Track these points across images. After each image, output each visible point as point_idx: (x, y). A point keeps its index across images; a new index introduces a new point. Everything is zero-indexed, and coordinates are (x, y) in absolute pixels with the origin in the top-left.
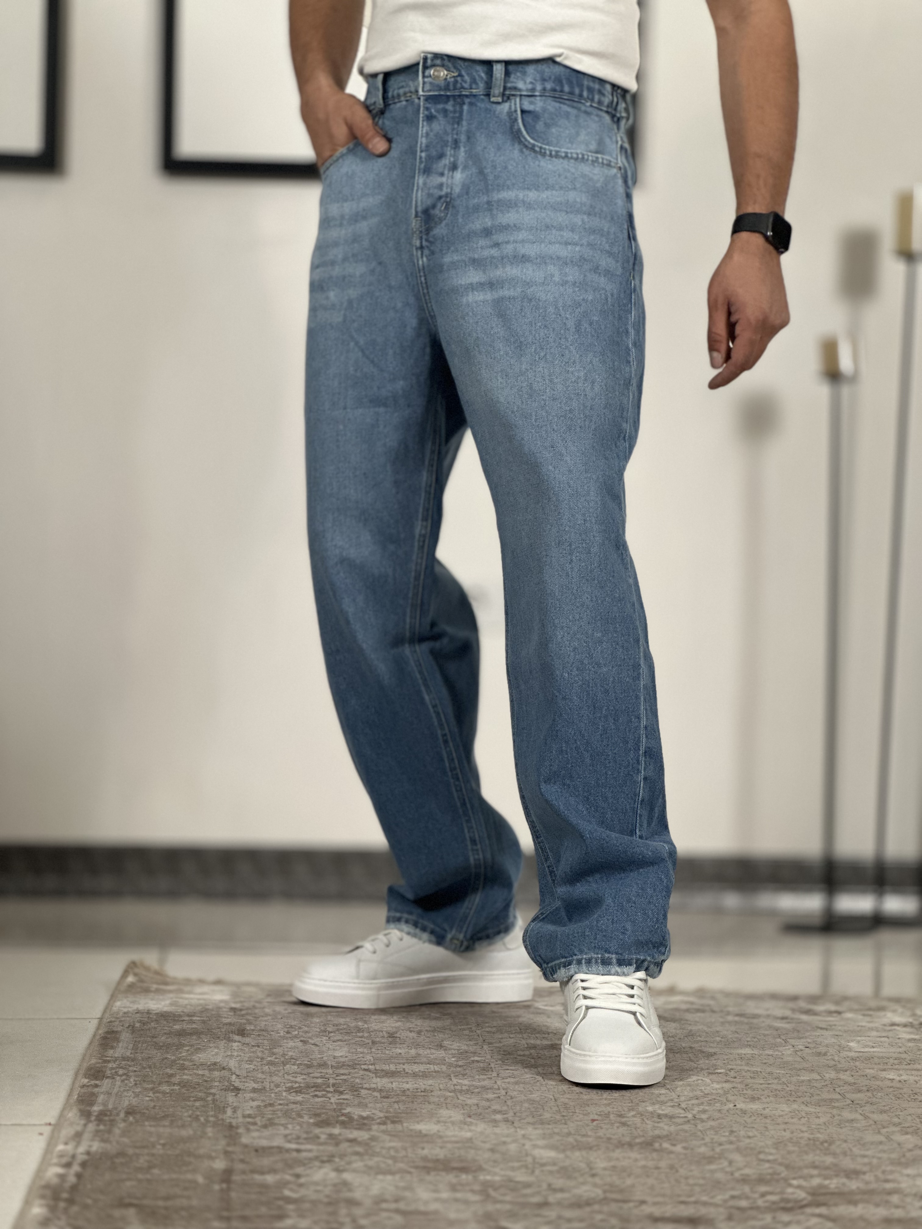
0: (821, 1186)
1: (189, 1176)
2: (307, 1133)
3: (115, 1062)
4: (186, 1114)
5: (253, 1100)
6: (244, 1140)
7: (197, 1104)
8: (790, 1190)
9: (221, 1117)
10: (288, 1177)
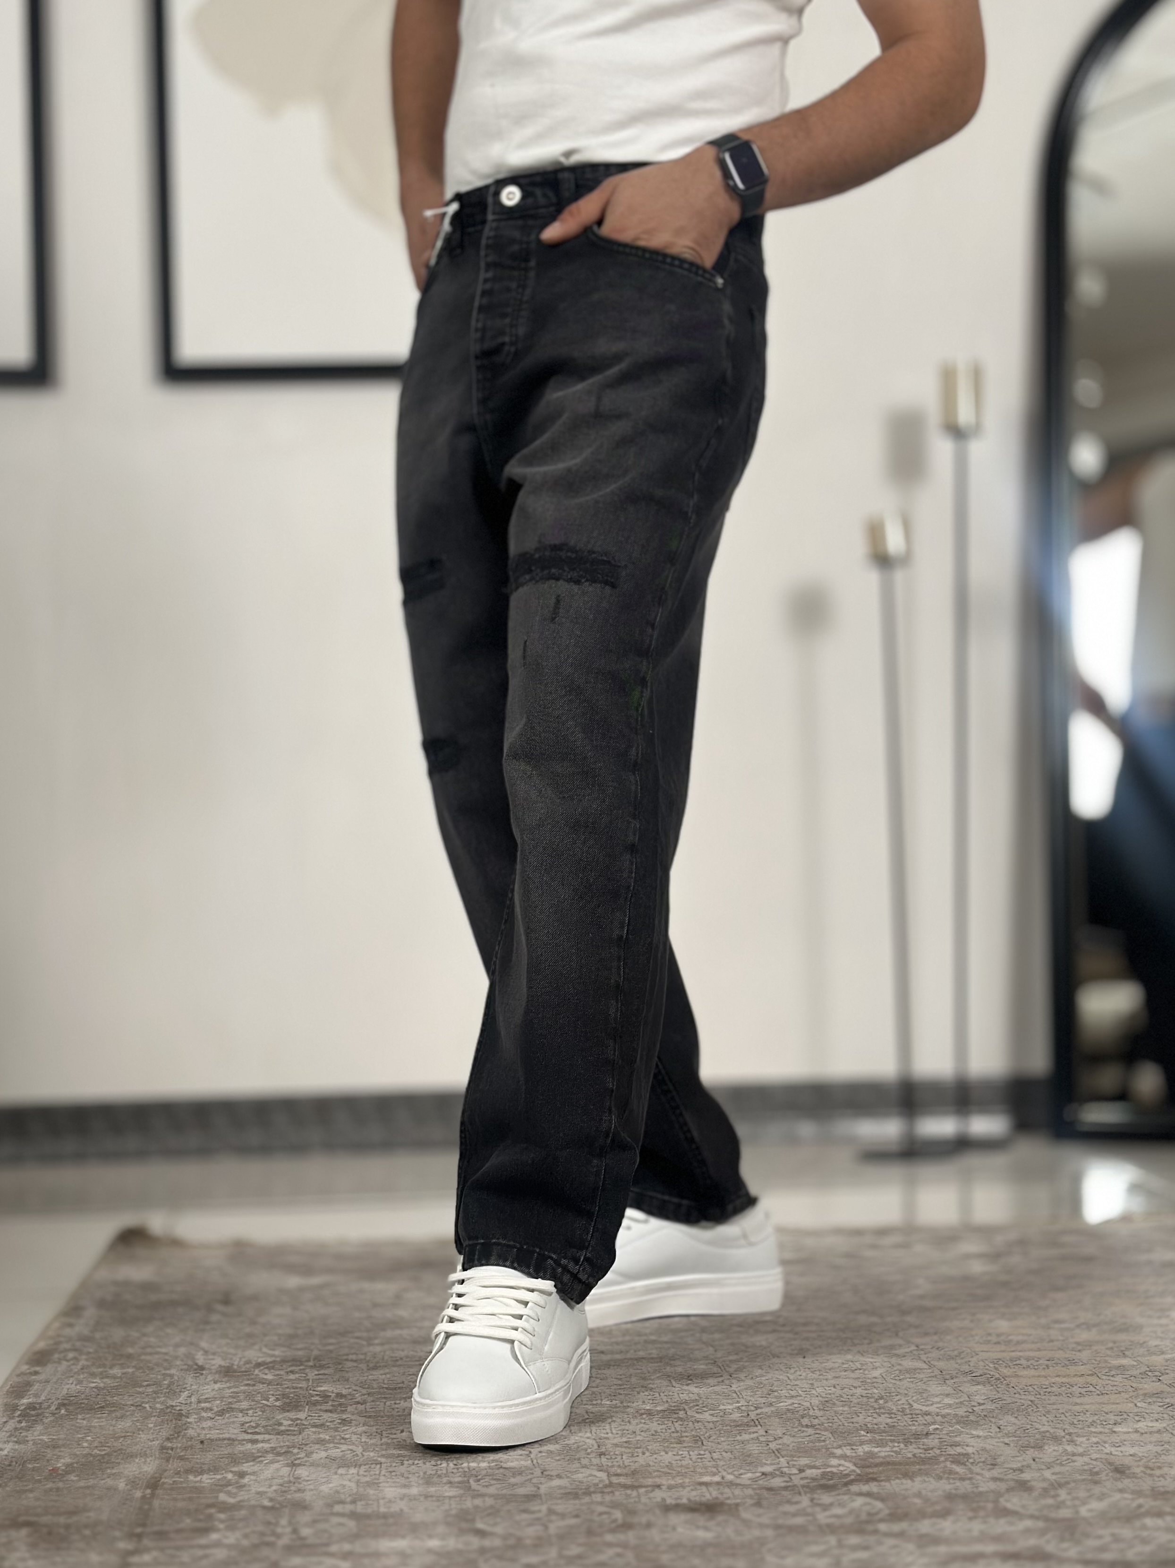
1: (110, 1482)
2: (268, 1419)
3: (67, 1342)
4: (130, 1403)
5: (215, 1382)
6: (191, 1432)
7: (150, 1390)
9: (171, 1403)
10: (230, 1476)
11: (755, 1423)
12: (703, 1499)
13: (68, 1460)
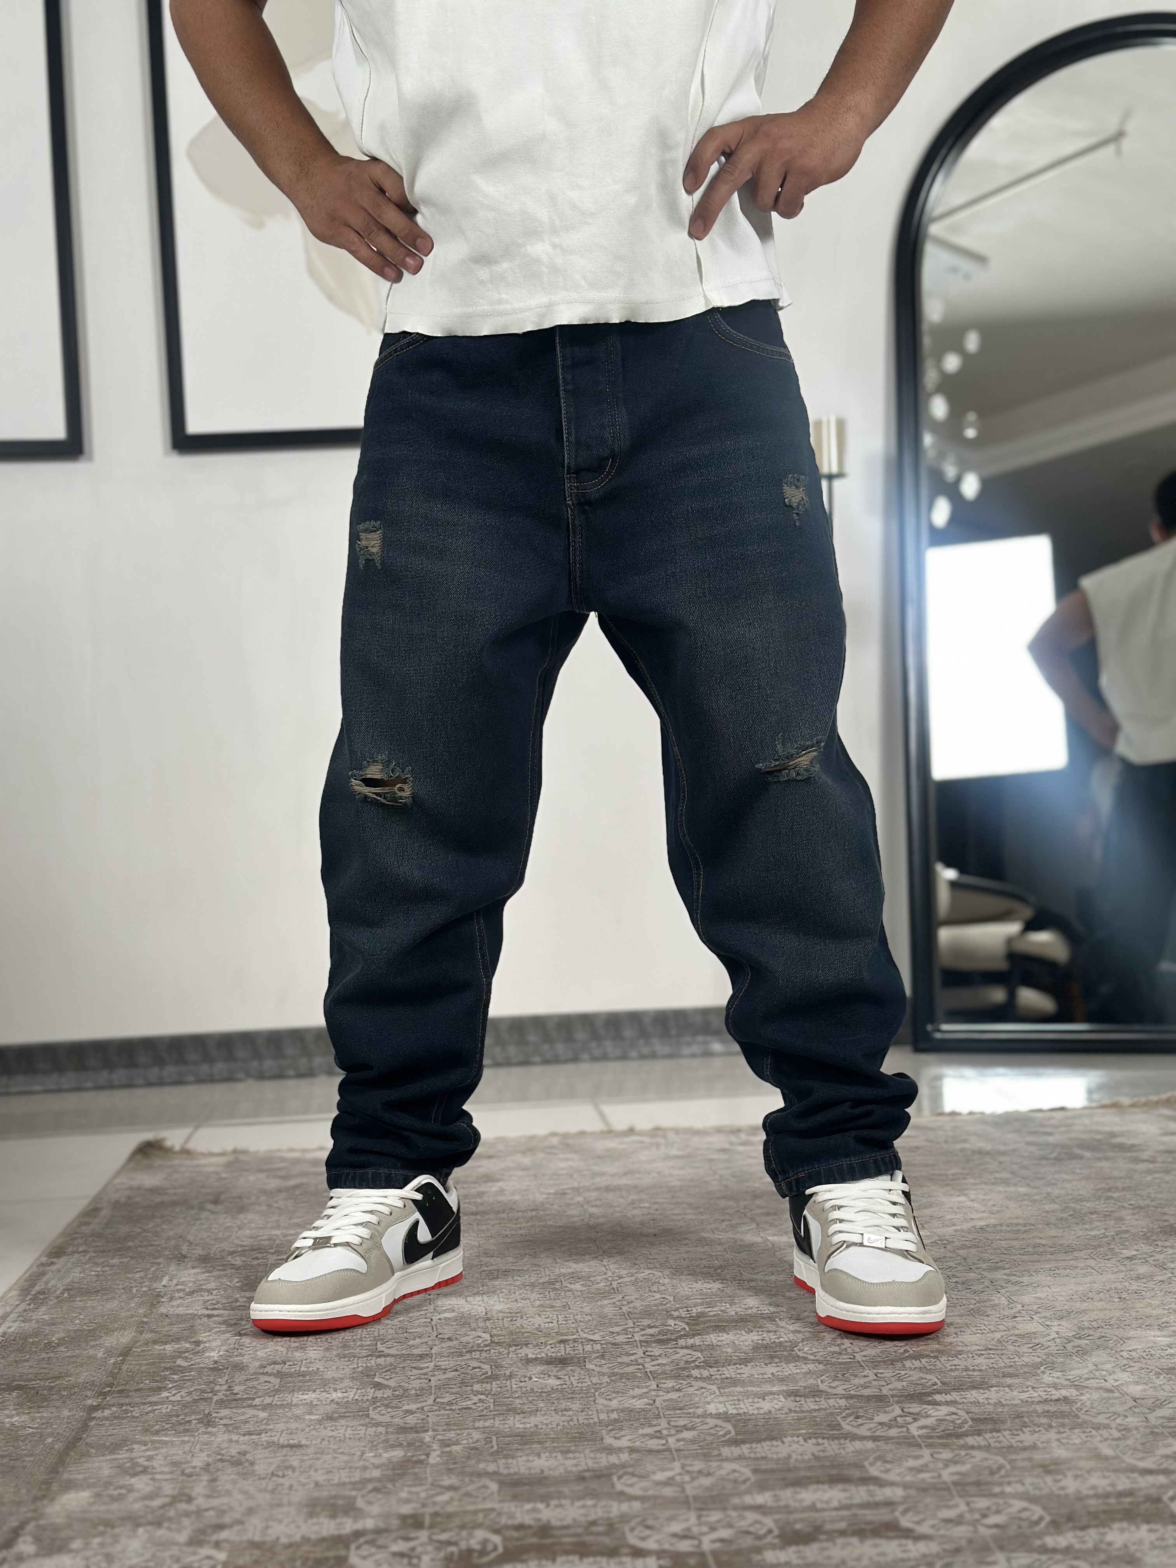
0: (702, 1315)
1: (91, 1352)
2: (228, 1298)
3: (81, 1238)
4: (121, 1287)
5: (193, 1268)
6: (162, 1310)
7: (138, 1275)
8: (671, 1322)
9: (155, 1285)
10: (188, 1345)
11: (615, 1291)
12: (559, 1354)
13: (62, 1335)
